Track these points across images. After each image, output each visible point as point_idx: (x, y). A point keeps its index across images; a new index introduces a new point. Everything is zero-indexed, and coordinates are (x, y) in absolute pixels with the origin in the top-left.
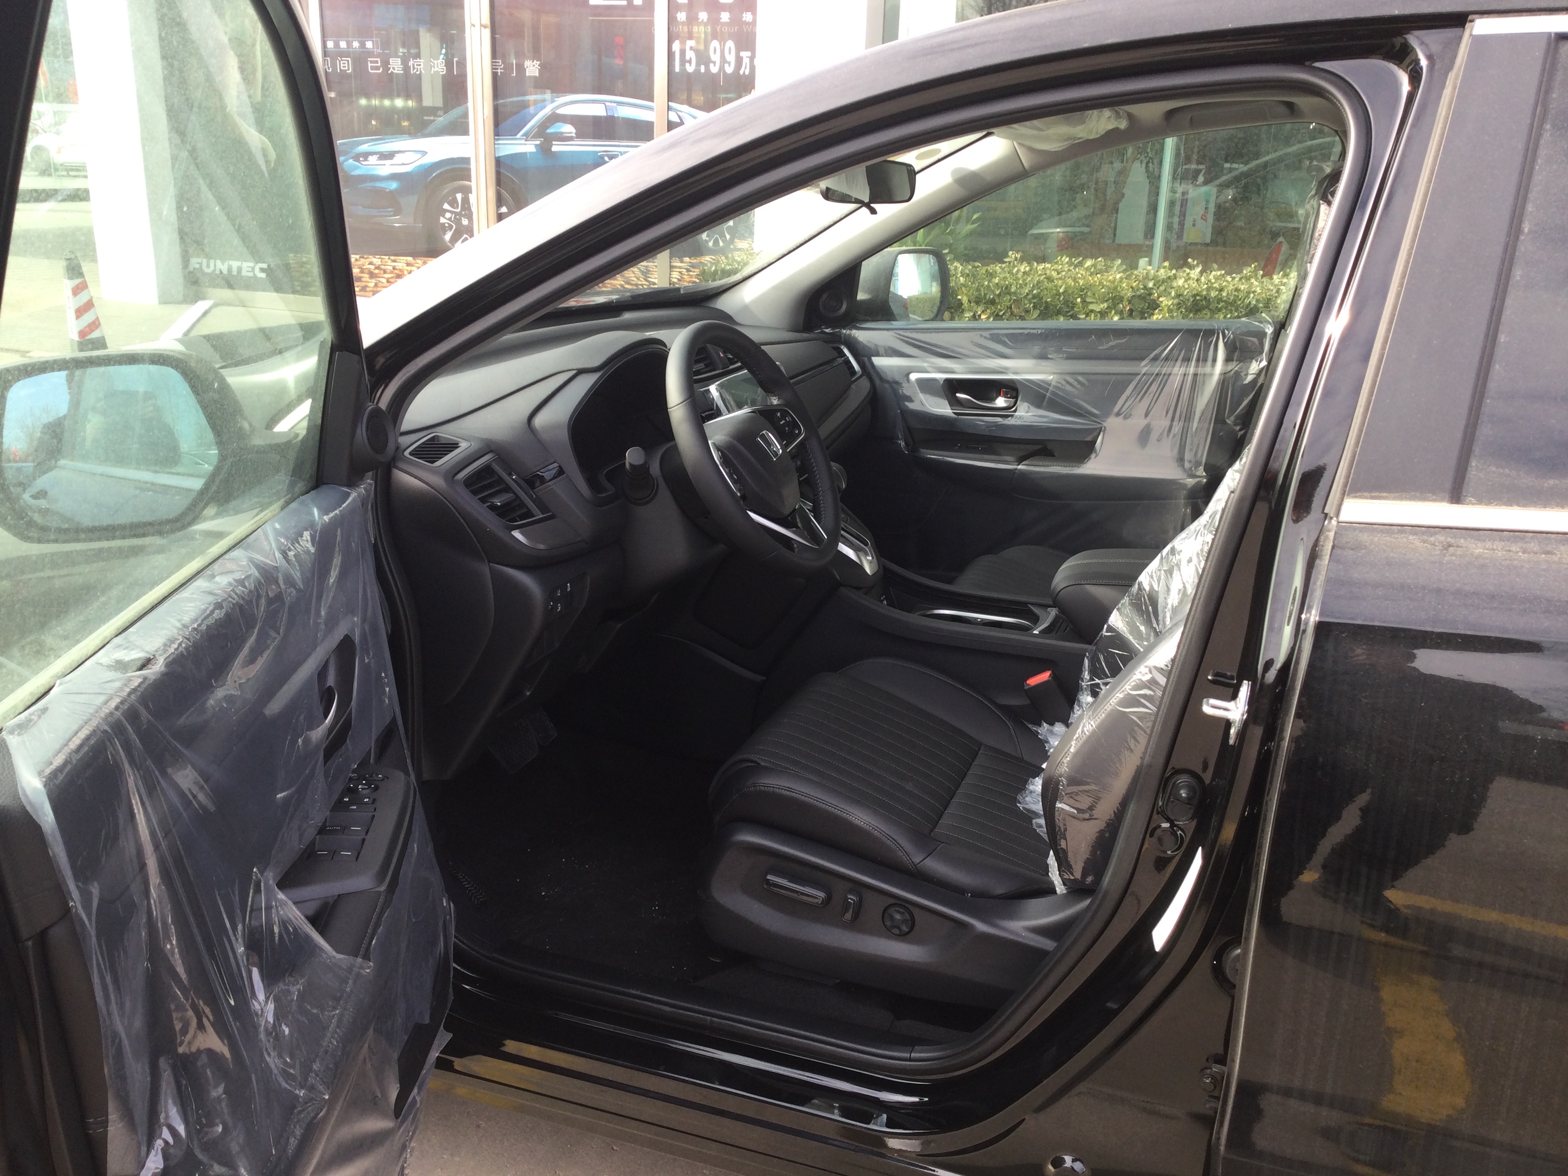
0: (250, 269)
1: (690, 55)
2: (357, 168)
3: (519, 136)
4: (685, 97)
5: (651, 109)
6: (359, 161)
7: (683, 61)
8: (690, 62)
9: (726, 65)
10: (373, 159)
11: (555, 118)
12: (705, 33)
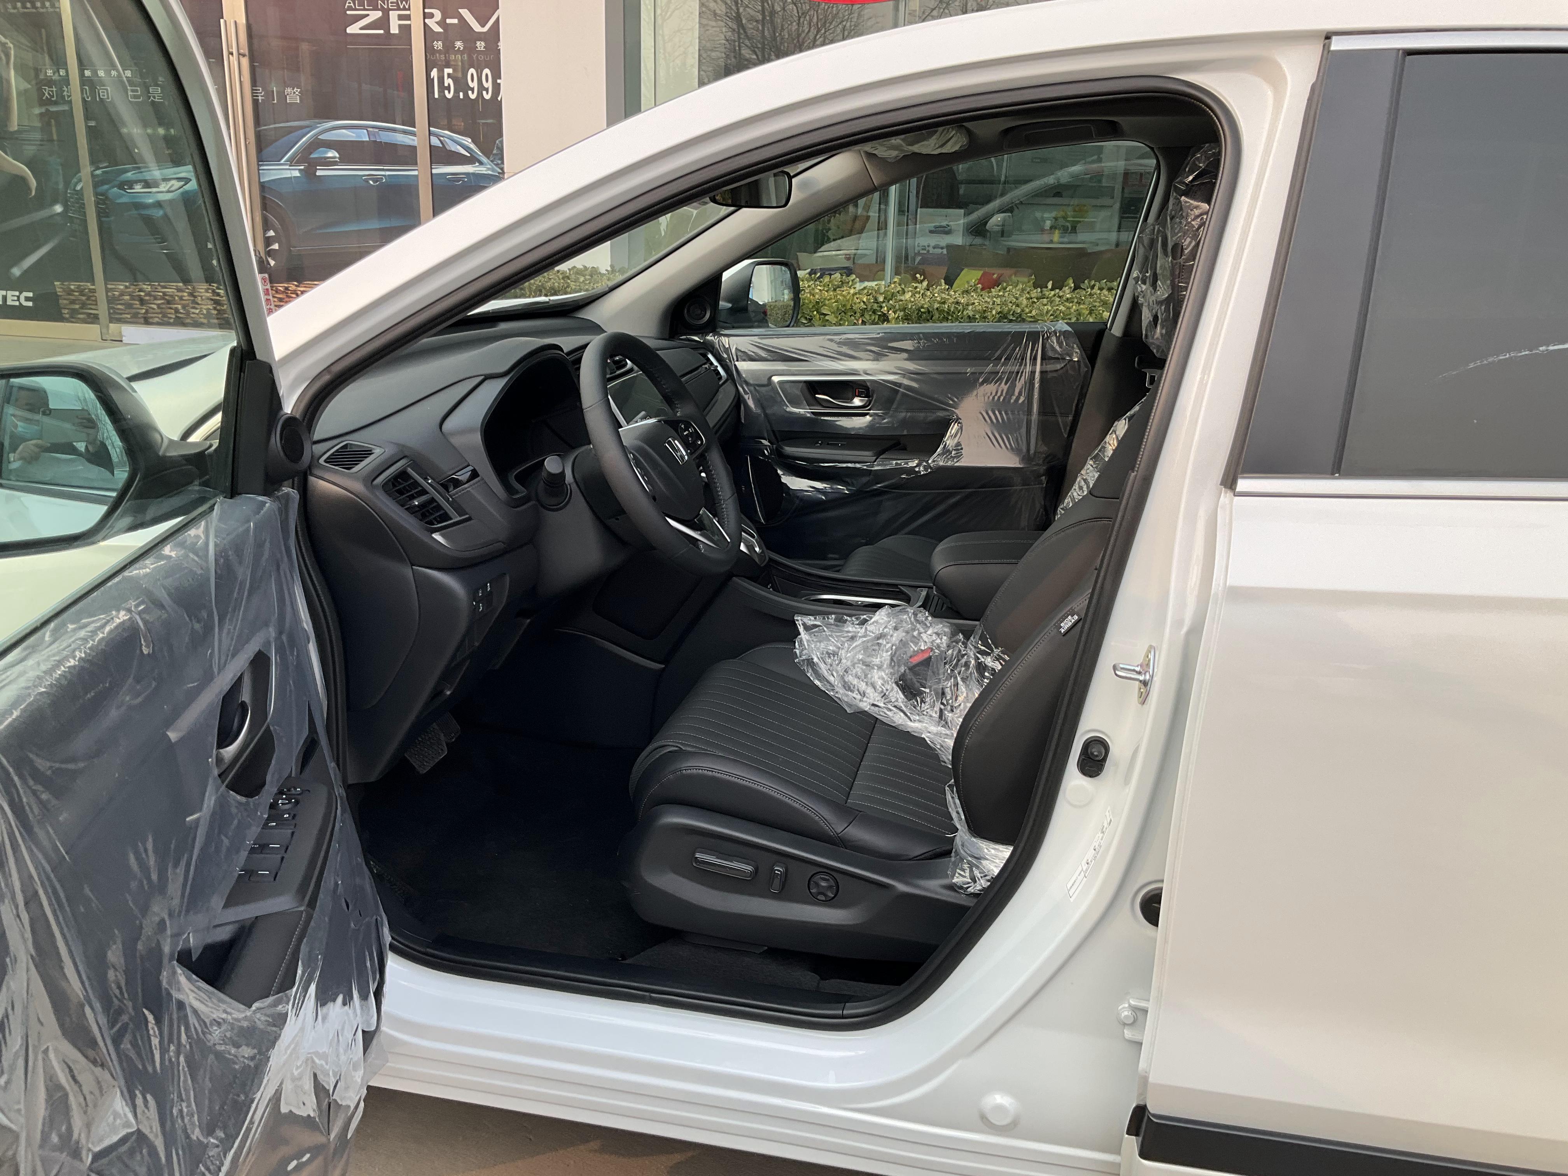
0: (16, 298)
1: (448, 81)
2: (122, 196)
3: (282, 161)
4: (445, 122)
5: (413, 134)
6: (124, 190)
7: (442, 88)
8: (448, 88)
9: (484, 93)
10: (138, 188)
11: (317, 144)
12: (462, 61)
